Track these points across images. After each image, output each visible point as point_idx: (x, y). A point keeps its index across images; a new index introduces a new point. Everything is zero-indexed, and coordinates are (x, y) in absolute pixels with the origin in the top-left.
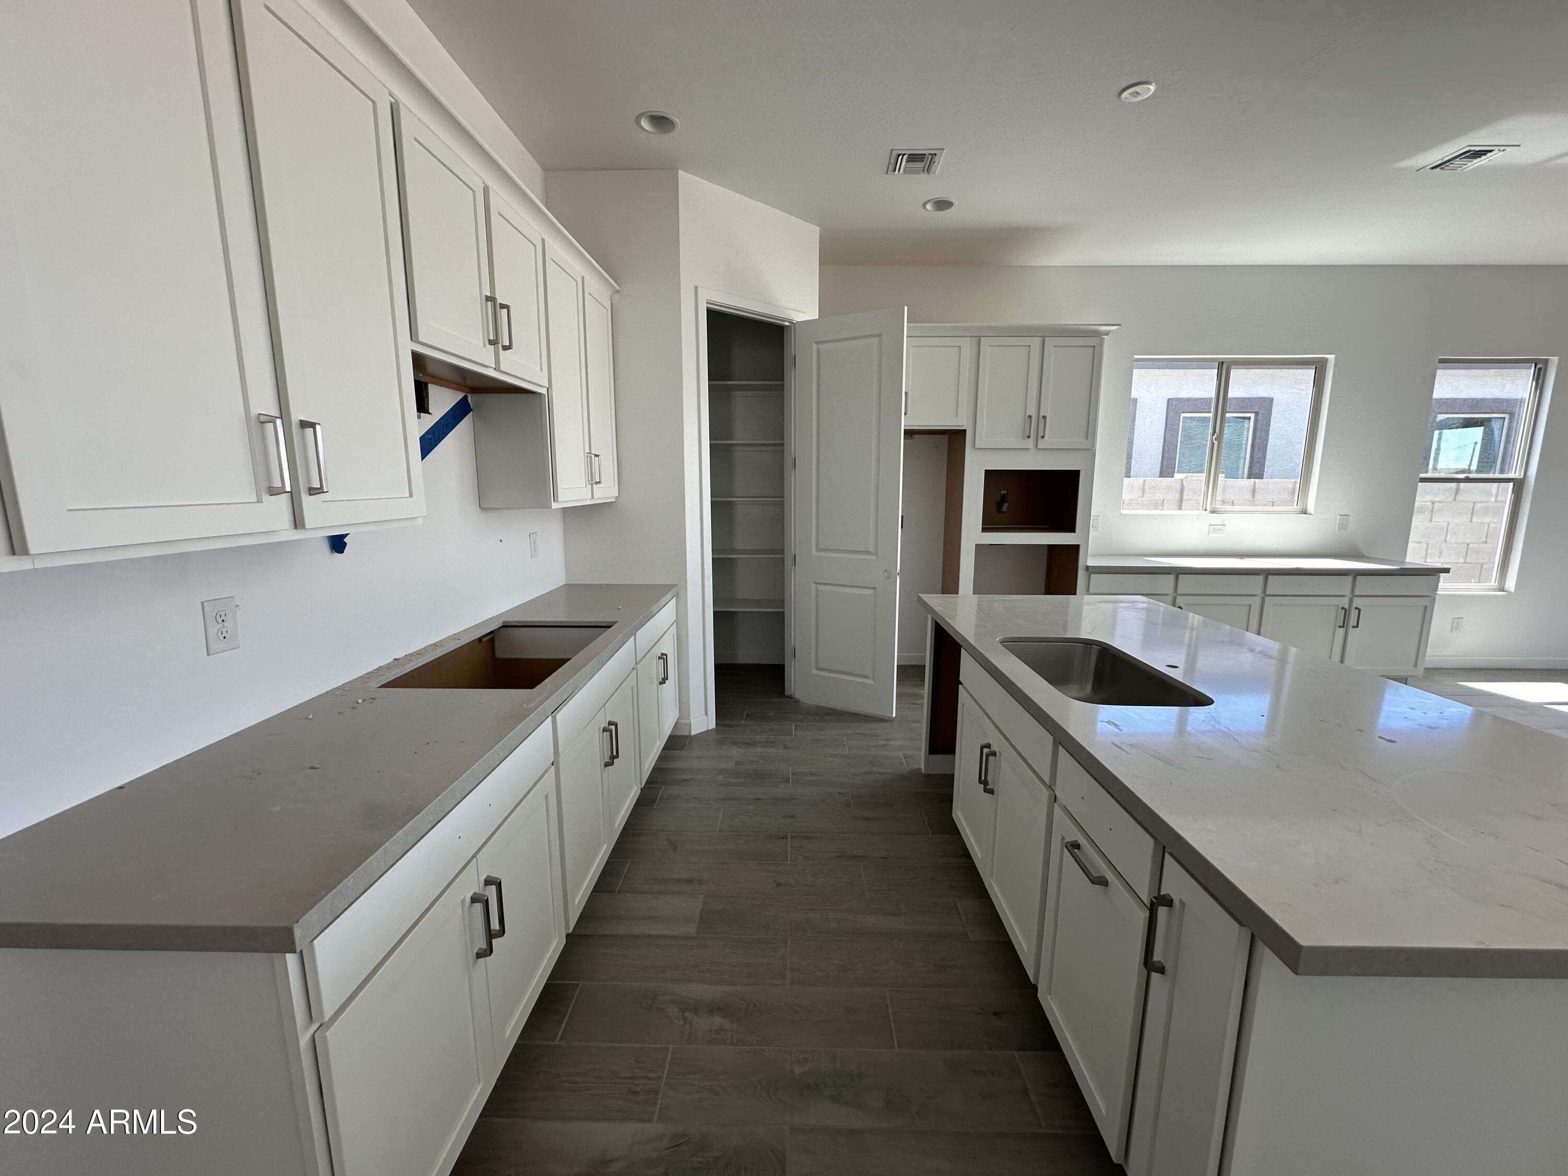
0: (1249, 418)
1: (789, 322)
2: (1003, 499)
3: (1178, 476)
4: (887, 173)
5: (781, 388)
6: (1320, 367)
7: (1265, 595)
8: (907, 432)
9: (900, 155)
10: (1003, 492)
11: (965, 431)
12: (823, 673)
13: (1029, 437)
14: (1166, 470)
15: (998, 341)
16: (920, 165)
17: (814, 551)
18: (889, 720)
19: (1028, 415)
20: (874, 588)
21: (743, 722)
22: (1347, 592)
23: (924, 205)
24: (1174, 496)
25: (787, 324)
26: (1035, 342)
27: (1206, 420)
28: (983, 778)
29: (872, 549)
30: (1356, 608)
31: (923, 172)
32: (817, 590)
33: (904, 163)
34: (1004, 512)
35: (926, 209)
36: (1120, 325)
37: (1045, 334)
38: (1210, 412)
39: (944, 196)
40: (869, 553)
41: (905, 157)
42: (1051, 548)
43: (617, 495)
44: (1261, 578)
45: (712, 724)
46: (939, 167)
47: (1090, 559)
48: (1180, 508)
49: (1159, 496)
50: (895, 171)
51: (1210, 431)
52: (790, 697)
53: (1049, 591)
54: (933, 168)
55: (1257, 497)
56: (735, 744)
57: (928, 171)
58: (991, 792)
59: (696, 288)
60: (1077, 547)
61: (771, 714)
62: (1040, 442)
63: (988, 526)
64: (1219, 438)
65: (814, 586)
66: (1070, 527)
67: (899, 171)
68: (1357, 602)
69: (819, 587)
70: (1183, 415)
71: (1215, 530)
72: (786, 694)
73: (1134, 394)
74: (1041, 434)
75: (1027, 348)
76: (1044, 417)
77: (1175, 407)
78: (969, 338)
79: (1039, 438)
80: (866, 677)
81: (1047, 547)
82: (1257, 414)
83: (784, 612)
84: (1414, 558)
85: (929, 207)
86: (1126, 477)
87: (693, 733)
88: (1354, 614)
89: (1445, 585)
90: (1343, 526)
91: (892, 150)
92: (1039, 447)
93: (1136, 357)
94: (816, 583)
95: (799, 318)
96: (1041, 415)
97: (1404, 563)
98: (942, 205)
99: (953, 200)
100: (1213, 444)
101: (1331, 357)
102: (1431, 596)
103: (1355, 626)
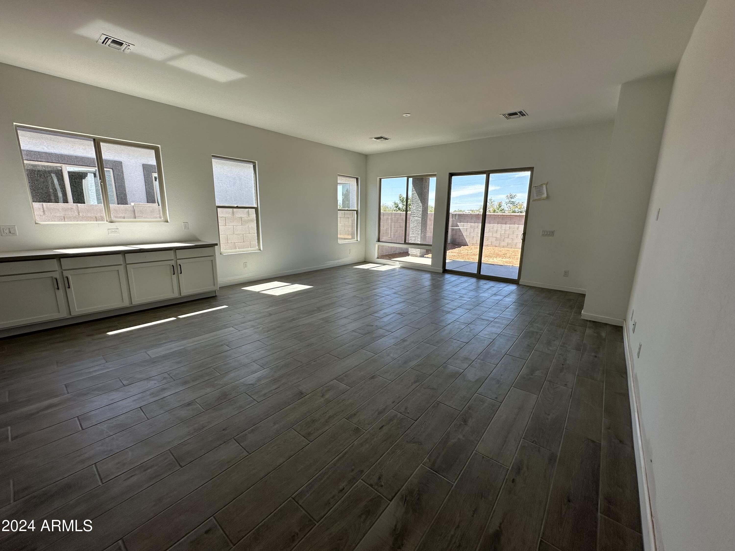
0: (109, 171)
6: (157, 151)
7: (126, 263)
22: (173, 258)
30: (179, 265)
68: (180, 262)
71: (112, 232)
82: (113, 169)
88: (178, 267)
90: (186, 228)
102: (213, 256)
103: (181, 273)
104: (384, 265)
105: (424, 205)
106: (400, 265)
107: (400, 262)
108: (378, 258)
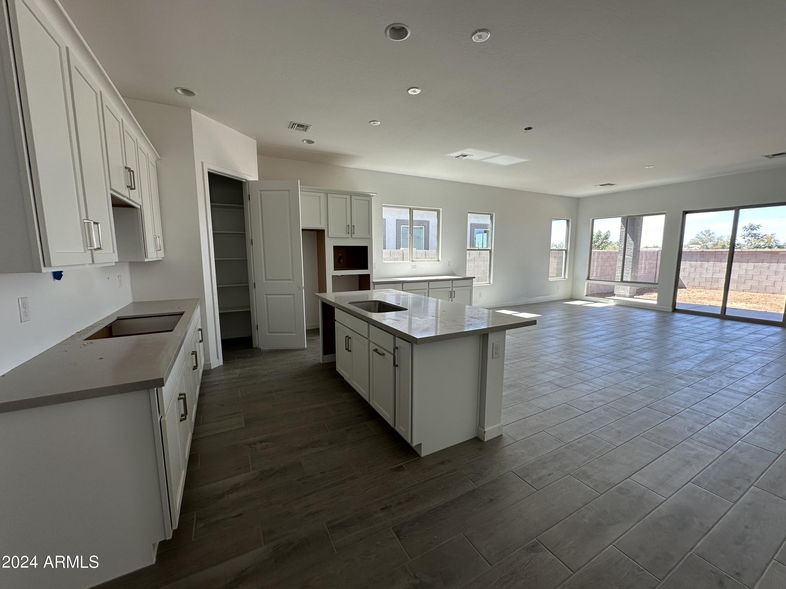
0: (423, 228)
1: (245, 180)
2: (340, 258)
3: (402, 249)
4: (289, 128)
5: (243, 208)
6: (438, 212)
7: (429, 289)
8: (302, 230)
9: (294, 124)
10: (340, 255)
11: (324, 230)
12: (272, 334)
13: (349, 233)
14: (398, 247)
15: (335, 195)
16: (303, 128)
17: (264, 281)
18: (304, 349)
19: (348, 225)
20: (293, 295)
21: (236, 360)
22: (451, 286)
23: (303, 141)
24: (401, 256)
25: (244, 181)
26: (348, 197)
27: (408, 228)
28: (347, 348)
29: (291, 278)
30: (454, 291)
31: (303, 131)
32: (267, 298)
33: (296, 126)
34: (341, 263)
35: (303, 142)
36: (377, 194)
37: (352, 194)
38: (408, 225)
39: (311, 139)
40: (290, 280)
41: (296, 125)
42: (360, 276)
43: (164, 256)
44: (427, 283)
45: (221, 363)
46: (309, 130)
47: (374, 279)
48: (403, 260)
49: (396, 257)
50: (292, 128)
51: (409, 233)
52: (256, 348)
53: (360, 289)
54: (307, 130)
55: (426, 256)
56: (236, 368)
57: (305, 131)
58: (350, 351)
59: (202, 163)
60: (369, 275)
61: (249, 356)
62: (353, 235)
63: (337, 268)
64: (412, 235)
65: (265, 296)
66: (366, 267)
67: (294, 128)
68: (454, 289)
69: (268, 296)
70: (402, 226)
71: (413, 268)
72: (254, 347)
73: (384, 217)
74: (353, 232)
75: (345, 199)
76: (354, 226)
77: (399, 222)
78: (323, 194)
79: (352, 234)
80: (293, 333)
81: (358, 275)
82: (425, 226)
83: (250, 311)
84: (468, 275)
85: (305, 142)
86: (384, 249)
87: (212, 368)
88: (453, 293)
89: (475, 283)
90: (449, 265)
91: (291, 122)
92: (353, 237)
93: (383, 204)
94: (266, 294)
95: (250, 179)
96: (353, 225)
97: (466, 276)
98: (310, 142)
99: (315, 142)
100: (410, 237)
101: (441, 209)
102: (471, 286)
103: (454, 297)
104: (595, 302)
105: (636, 242)
106: (615, 303)
107: (615, 300)
108: (586, 296)
